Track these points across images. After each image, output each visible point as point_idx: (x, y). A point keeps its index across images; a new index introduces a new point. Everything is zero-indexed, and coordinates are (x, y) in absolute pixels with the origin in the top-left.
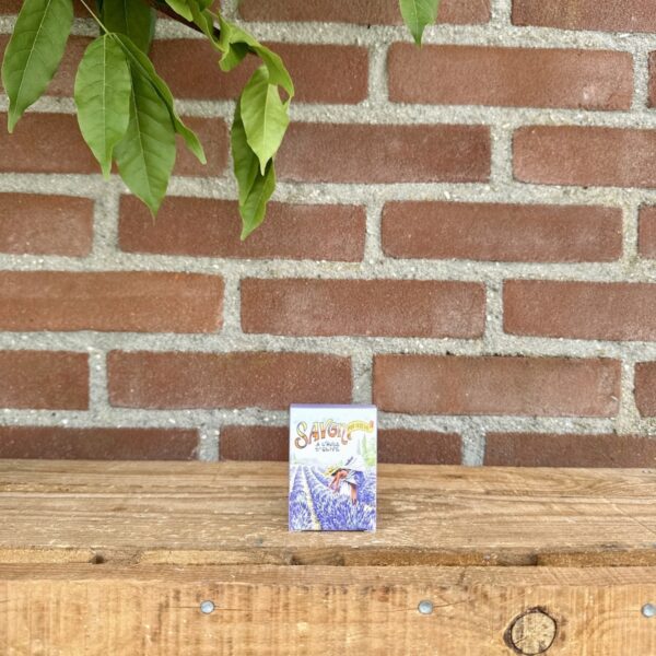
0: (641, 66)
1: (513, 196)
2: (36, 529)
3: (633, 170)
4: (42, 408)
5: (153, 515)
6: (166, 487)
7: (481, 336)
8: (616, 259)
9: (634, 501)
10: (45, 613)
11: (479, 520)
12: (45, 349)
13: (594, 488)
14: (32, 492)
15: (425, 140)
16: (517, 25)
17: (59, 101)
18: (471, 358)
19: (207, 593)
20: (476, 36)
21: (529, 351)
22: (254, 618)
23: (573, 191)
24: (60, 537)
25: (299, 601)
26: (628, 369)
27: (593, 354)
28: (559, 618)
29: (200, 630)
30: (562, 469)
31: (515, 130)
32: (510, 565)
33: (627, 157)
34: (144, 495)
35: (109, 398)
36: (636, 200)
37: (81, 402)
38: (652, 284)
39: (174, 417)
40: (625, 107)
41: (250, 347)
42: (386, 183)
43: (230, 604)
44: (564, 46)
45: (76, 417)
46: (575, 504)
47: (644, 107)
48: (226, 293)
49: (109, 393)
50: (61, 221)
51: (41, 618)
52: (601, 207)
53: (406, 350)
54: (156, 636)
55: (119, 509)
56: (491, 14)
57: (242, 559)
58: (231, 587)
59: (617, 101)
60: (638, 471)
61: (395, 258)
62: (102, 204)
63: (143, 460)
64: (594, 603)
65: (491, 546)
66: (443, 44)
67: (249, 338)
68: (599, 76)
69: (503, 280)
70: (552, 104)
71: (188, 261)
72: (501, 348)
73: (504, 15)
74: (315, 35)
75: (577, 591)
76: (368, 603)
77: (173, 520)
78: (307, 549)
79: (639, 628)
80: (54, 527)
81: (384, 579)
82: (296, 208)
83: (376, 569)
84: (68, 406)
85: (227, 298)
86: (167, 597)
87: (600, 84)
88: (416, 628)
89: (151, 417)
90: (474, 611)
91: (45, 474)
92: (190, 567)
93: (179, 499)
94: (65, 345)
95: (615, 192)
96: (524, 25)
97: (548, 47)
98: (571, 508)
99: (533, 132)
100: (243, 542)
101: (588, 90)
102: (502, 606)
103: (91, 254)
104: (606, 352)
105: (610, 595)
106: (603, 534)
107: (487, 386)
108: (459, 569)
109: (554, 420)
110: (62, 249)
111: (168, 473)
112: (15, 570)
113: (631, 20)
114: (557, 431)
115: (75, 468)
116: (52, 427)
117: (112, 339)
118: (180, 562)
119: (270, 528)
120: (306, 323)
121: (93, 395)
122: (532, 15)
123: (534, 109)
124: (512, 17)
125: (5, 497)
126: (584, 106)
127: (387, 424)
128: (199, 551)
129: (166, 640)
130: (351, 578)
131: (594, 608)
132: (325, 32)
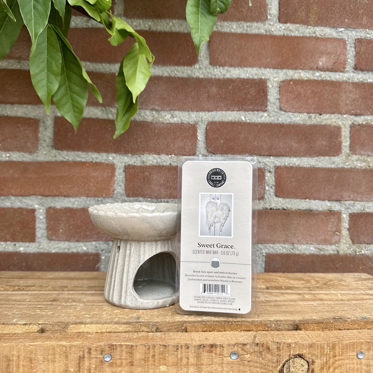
0: (351, 47)
1: (280, 119)
2: (5, 312)
3: (347, 105)
4: (8, 241)
5: (74, 304)
6: (82, 287)
7: (262, 198)
8: (338, 155)
9: (350, 292)
10: (11, 363)
11: (263, 304)
12: (10, 206)
13: (327, 285)
14: (3, 291)
15: (230, 87)
16: (282, 23)
17: (19, 62)
19: (108, 349)
20: (259, 29)
21: (289, 206)
22: (135, 364)
23: (313, 116)
24: (19, 317)
25: (161, 353)
26: (345, 217)
27: (326, 208)
28: (310, 361)
29: (102, 372)
30: (308, 274)
31: (281, 82)
32: (282, 330)
33: (344, 98)
34: (69, 292)
35: (48, 235)
36: (349, 122)
37: (31, 238)
38: (358, 169)
39: (85, 246)
40: (342, 70)
42: (209, 111)
43: (121, 355)
44: (308, 35)
45: (28, 247)
46: (317, 294)
47: (353, 70)
48: (116, 174)
49: (48, 232)
50: (20, 132)
52: (330, 126)
55: (54, 300)
56: (267, 16)
57: (128, 329)
58: (121, 346)
59: (338, 67)
60: (351, 275)
61: (214, 154)
62: (44, 122)
63: (68, 271)
64: (330, 352)
65: (271, 319)
66: (240, 33)
67: (130, 200)
68: (328, 52)
69: (275, 167)
70: (302, 67)
71: (94, 154)
72: (274, 205)
73: (275, 17)
74: (168, 27)
75: (321, 345)
76: (201, 354)
77: (85, 307)
78: (165, 323)
79: (355, 365)
80: (16, 311)
81: (210, 340)
82: (157, 125)
83: (206, 334)
84: (23, 240)
85: (117, 177)
86: (84, 352)
87: (328, 56)
88: (229, 368)
89: (73, 246)
90: (262, 357)
91: (10, 280)
92: (97, 334)
93: (89, 294)
94: (22, 204)
95: (337, 117)
96: (286, 23)
97: (299, 35)
98: (315, 297)
99: (291, 83)
100: (128, 319)
101: (321, 60)
102: (278, 354)
103: (37, 151)
104: (332, 208)
105: (339, 347)
106: (333, 312)
107: (266, 227)
108: (253, 333)
109: (304, 246)
110: (20, 148)
111: (83, 279)
113: (345, 21)
114: (305, 252)
115: (28, 276)
116: (14, 252)
117: (49, 200)
118: (91, 331)
119: (143, 311)
120: (163, 191)
121: (38, 233)
122: (290, 18)
123: (292, 70)
124: (279, 18)
126: (319, 69)
128: (102, 325)
130: (191, 340)
131: (330, 354)
132: (174, 25)
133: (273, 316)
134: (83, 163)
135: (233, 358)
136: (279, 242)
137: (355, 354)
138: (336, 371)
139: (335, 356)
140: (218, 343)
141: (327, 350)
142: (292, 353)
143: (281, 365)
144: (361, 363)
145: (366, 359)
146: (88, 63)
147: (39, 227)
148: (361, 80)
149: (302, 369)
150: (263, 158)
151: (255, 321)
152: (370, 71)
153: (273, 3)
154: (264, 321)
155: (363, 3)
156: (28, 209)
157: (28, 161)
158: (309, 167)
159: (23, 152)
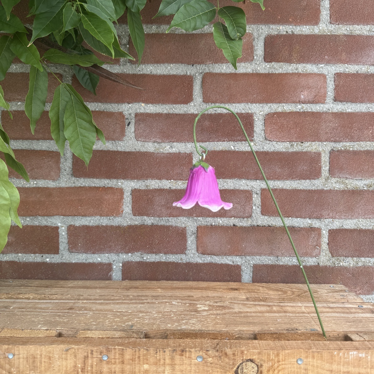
0: (331, 81)
1: (265, 148)
2: (33, 319)
3: (327, 133)
4: (37, 253)
5: (86, 312)
6: (94, 295)
7: (250, 216)
8: (318, 178)
10: (36, 359)
11: (235, 315)
12: (38, 225)
14: (32, 299)
15: (221, 121)
16: (267, 62)
18: (245, 227)
19: (105, 351)
20: (247, 68)
21: (274, 224)
22: (125, 362)
23: (295, 145)
24: (43, 324)
25: (144, 355)
26: (325, 233)
27: (307, 225)
28: (259, 364)
29: (102, 367)
31: (266, 115)
33: (324, 127)
34: (83, 301)
35: (69, 249)
36: (329, 148)
37: (56, 251)
38: (337, 190)
39: (100, 257)
40: (323, 101)
41: (137, 223)
42: (203, 142)
43: (115, 356)
44: (291, 72)
45: (53, 258)
46: (285, 306)
47: (332, 101)
48: (125, 196)
49: (69, 246)
50: (44, 163)
51: (34, 362)
52: (310, 152)
53: (213, 224)
54: (83, 370)
55: (71, 309)
56: (254, 57)
57: (122, 335)
58: (115, 349)
59: (319, 99)
60: (327, 286)
62: (64, 155)
64: (275, 358)
65: (235, 329)
66: (230, 73)
67: (136, 218)
68: (309, 86)
69: (261, 189)
70: (285, 101)
71: (106, 181)
72: (260, 222)
73: (261, 57)
74: (167, 70)
75: (267, 352)
76: (174, 356)
77: (94, 315)
78: (152, 330)
79: (295, 369)
80: (41, 318)
81: (182, 346)
82: (158, 155)
83: (180, 341)
84: (49, 252)
85: (125, 199)
86: (87, 353)
87: (309, 90)
88: (196, 368)
89: (89, 257)
90: (221, 361)
91: (38, 288)
92: (99, 339)
93: (99, 303)
94: (47, 222)
95: (318, 144)
96: (270, 62)
97: (283, 72)
98: (282, 309)
99: (275, 116)
100: (124, 327)
101: (303, 93)
102: (233, 359)
103: (59, 179)
104: (313, 225)
105: (282, 354)
106: (290, 324)
107: (253, 241)
108: (217, 341)
109: (287, 258)
110: (45, 176)
111: (96, 288)
112: (23, 340)
113: (325, 58)
114: (289, 264)
115: (53, 285)
116: (41, 262)
117: (70, 219)
118: (95, 337)
119: (137, 320)
120: (164, 211)
121: (61, 247)
122: (274, 57)
123: (276, 104)
124: (264, 58)
125: (19, 302)
126: (301, 102)
127: (204, 260)
128: (104, 331)
129: (87, 372)
130: (168, 345)
131: (275, 360)
132: (171, 69)
133: (238, 327)
134: (97, 188)
135: (199, 360)
136: (265, 255)
137: (296, 360)
138: (280, 373)
139: (279, 362)
140: (187, 349)
141: (272, 357)
142: (244, 358)
143: (236, 367)
144: (300, 368)
145: (304, 365)
146: (100, 104)
147: (61, 242)
148: (340, 110)
149: (253, 370)
150: (251, 182)
151: (223, 330)
152: (349, 102)
153: (259, 44)
154: (230, 331)
155: (342, 41)
156: (52, 227)
157: (52, 187)
158: (292, 189)
159: (47, 180)
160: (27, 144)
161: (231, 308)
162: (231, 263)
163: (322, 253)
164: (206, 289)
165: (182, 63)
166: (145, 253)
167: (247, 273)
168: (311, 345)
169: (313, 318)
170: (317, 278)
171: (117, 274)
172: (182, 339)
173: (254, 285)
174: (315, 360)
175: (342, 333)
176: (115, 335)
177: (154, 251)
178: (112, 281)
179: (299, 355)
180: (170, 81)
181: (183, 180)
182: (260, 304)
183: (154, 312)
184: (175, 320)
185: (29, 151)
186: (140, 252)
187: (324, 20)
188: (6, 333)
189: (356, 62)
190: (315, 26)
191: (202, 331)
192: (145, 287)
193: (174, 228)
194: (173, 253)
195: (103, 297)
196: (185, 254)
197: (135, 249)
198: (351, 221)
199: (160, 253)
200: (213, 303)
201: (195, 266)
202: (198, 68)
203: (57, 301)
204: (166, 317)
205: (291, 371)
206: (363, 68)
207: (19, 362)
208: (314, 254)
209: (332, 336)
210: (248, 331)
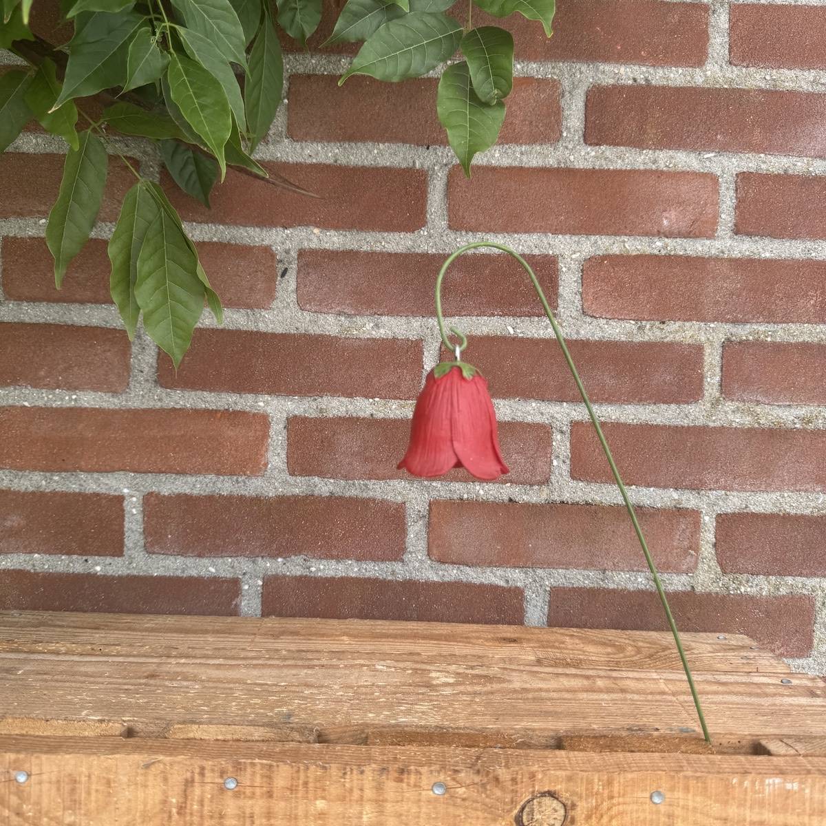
0: (728, 189)
1: (583, 332)
2: (69, 697)
3: (716, 303)
4: (74, 554)
5: (185, 683)
6: (202, 648)
7: (546, 481)
8: (696, 401)
10: (77, 786)
11: (515, 696)
12: (77, 490)
13: (653, 658)
14: (65, 654)
15: (487, 271)
16: (590, 145)
18: (534, 506)
19: (231, 769)
20: (547, 156)
21: (598, 498)
22: (275, 795)
23: (648, 327)
24: (92, 708)
25: (317, 780)
26: (708, 521)
27: (669, 504)
28: (569, 803)
29: (223, 805)
31: (585, 260)
33: (711, 289)
34: (179, 660)
35: (145, 546)
36: (721, 336)
37: (116, 548)
38: (736, 428)
39: (214, 565)
40: (709, 234)
41: (297, 491)
42: (445, 316)
43: (252, 780)
44: (642, 167)
45: (110, 564)
46: (622, 679)
47: (730, 234)
48: (272, 432)
49: (145, 538)
50: (96, 355)
51: (73, 790)
52: (680, 344)
53: (465, 496)
54: (181, 810)
56: (561, 132)
57: (268, 735)
58: (253, 765)
59: (702, 228)
62: (138, 337)
64: (603, 789)
65: (516, 727)
66: (508, 165)
67: (295, 481)
68: (681, 200)
69: (572, 422)
70: (628, 231)
71: (232, 398)
72: (568, 495)
73: (576, 134)
74: (370, 156)
75: (587, 776)
76: (384, 783)
77: (204, 690)
78: (333, 726)
79: (647, 814)
80: (87, 695)
81: (401, 760)
82: (347, 342)
83: (396, 749)
84: (101, 552)
85: (272, 438)
87: (681, 208)
88: (429, 809)
89: (189, 565)
90: (486, 794)
91: (78, 630)
92: (216, 743)
93: (213, 665)
94: (99, 486)
95: (697, 327)
96: (597, 145)
97: (624, 168)
98: (615, 684)
99: (606, 262)
100: (272, 717)
102: (513, 790)
103: (127, 390)
104: (683, 502)
105: (619, 782)
106: (635, 716)
107: (552, 536)
108: (477, 751)
109: (625, 574)
110: (97, 384)
111: (206, 632)
112: (49, 743)
113: (716, 139)
114: (628, 587)
115: (110, 624)
116: (84, 574)
117: (149, 480)
118: (207, 738)
119: (300, 702)
120: (358, 466)
121: (128, 540)
122: (607, 133)
123: (608, 237)
124: (584, 136)
125: (37, 660)
126: (663, 233)
127: (444, 575)
128: (227, 726)
129: (191, 814)
130: (370, 759)
131: (603, 793)
132: (381, 154)
133: (522, 721)
134: (211, 413)
135: (437, 792)
136: (577, 566)
137: (648, 795)
138: (614, 822)
139: (611, 797)
140: (412, 768)
141: (597, 787)
142: (536, 789)
143: (519, 807)
144: (658, 812)
145: (666, 805)
146: (221, 227)
147: (129, 529)
148: (747, 253)
149: (555, 816)
150: (550, 406)
151: (488, 728)
152: (766, 237)
153: (574, 104)
154: (505, 729)
155: (754, 103)
156: (109, 496)
157: (111, 408)
158: (639, 423)
159: (101, 391)
160: (58, 313)
161: (504, 681)
162: (502, 583)
163: (700, 565)
164: (448, 638)
165: (404, 141)
166: (314, 557)
167: (536, 606)
168: (683, 763)
169: (685, 704)
170: (689, 619)
171: (250, 602)
172: (399, 745)
173: (553, 632)
174: (690, 796)
175: (749, 738)
176: (252, 735)
177: (335, 553)
178: (239, 618)
179: (655, 784)
180: (378, 181)
181: (401, 399)
182: (568, 673)
183: (336, 687)
184: (383, 704)
185: (61, 326)
186: (303, 556)
187: (715, 55)
188: (12, 727)
189: (784, 150)
190: (697, 70)
191: (443, 728)
192: (313, 631)
193: (378, 503)
194: (375, 559)
195: (222, 653)
196: (402, 561)
197: (293, 547)
198: (765, 496)
199: (348, 557)
200: (466, 669)
201: (423, 589)
202: (440, 154)
203: (121, 659)
204: (364, 697)
205: (638, 818)
206: (799, 164)
207: (41, 791)
208: (684, 567)
209: (726, 745)
210: (545, 729)
